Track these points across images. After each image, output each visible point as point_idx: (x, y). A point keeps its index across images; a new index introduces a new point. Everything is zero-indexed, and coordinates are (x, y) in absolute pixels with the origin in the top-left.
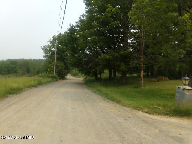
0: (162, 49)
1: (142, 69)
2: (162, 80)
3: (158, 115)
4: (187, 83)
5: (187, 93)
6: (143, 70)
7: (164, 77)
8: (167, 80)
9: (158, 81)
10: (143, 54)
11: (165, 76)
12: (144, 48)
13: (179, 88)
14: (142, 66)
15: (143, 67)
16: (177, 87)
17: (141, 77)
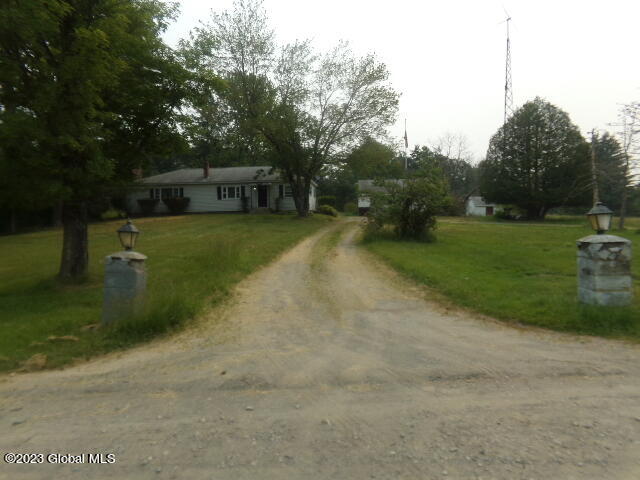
3: (88, 360)
5: (139, 270)
13: (113, 258)
16: (109, 257)
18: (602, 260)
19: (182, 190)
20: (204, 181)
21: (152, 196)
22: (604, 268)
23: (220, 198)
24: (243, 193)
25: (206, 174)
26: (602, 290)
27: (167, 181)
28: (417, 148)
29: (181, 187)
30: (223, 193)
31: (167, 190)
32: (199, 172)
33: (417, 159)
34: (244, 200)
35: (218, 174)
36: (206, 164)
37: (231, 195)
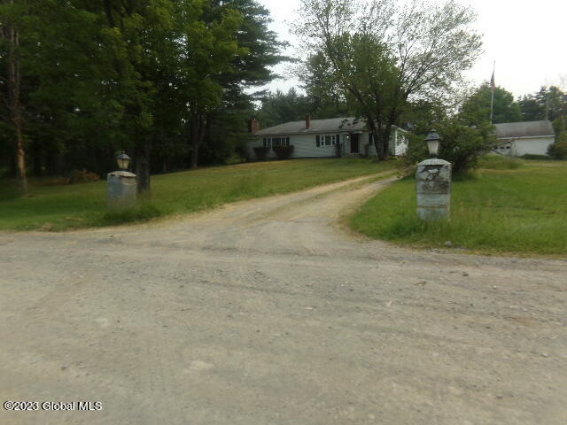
0: (73, 95)
1: (19, 144)
2: (81, 180)
4: (126, 165)
5: (125, 183)
6: (24, 149)
7: (88, 173)
8: (95, 181)
9: (71, 183)
10: (17, 101)
11: (90, 170)
12: (22, 84)
13: (112, 175)
14: (19, 135)
15: (21, 139)
17: (19, 169)
18: (423, 180)
19: (288, 139)
20: (306, 131)
21: (265, 144)
22: (425, 187)
23: (318, 145)
24: (338, 141)
25: (308, 125)
26: (422, 207)
27: (277, 132)
28: (543, 89)
29: (287, 137)
30: (321, 141)
31: (277, 139)
32: (302, 124)
33: (543, 101)
34: (338, 146)
35: (318, 125)
36: (307, 116)
37: (328, 143)
